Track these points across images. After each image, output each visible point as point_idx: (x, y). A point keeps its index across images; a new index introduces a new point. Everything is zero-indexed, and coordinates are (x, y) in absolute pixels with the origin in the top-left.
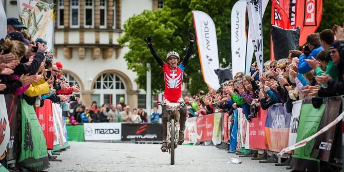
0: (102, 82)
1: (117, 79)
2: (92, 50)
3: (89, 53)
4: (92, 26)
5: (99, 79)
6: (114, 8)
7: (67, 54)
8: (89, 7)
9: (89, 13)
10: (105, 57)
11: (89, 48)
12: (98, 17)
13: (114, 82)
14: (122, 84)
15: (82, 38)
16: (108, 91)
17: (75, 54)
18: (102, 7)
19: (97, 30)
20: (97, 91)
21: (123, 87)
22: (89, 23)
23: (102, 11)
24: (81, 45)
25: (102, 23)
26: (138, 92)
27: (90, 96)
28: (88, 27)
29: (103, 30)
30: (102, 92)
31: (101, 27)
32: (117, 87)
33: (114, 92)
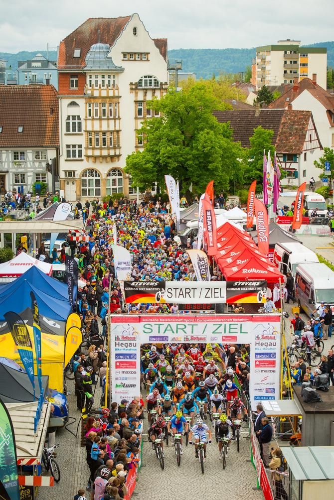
0: (111, 173)
1: (119, 171)
2: (106, 158)
3: (105, 159)
4: (106, 146)
5: (110, 172)
6: (117, 136)
7: (94, 161)
8: (104, 137)
9: (104, 139)
10: (112, 161)
11: (105, 157)
12: (109, 142)
13: (117, 172)
14: (121, 173)
15: (101, 153)
16: (114, 177)
17: (97, 160)
18: (111, 137)
19: (109, 149)
20: (109, 178)
21: (121, 175)
22: (104, 145)
23: (111, 138)
24: (101, 156)
25: (111, 144)
26: (128, 177)
27: (105, 181)
28: (104, 147)
29: (111, 148)
30: (111, 178)
31: (111, 146)
32: (119, 175)
33: (117, 177)
